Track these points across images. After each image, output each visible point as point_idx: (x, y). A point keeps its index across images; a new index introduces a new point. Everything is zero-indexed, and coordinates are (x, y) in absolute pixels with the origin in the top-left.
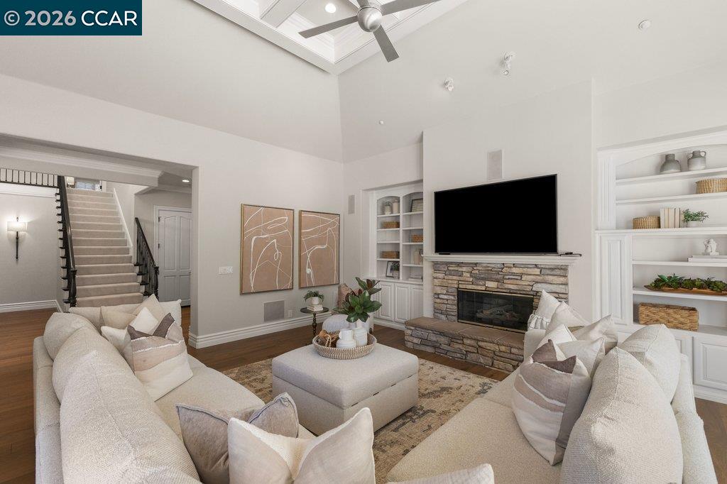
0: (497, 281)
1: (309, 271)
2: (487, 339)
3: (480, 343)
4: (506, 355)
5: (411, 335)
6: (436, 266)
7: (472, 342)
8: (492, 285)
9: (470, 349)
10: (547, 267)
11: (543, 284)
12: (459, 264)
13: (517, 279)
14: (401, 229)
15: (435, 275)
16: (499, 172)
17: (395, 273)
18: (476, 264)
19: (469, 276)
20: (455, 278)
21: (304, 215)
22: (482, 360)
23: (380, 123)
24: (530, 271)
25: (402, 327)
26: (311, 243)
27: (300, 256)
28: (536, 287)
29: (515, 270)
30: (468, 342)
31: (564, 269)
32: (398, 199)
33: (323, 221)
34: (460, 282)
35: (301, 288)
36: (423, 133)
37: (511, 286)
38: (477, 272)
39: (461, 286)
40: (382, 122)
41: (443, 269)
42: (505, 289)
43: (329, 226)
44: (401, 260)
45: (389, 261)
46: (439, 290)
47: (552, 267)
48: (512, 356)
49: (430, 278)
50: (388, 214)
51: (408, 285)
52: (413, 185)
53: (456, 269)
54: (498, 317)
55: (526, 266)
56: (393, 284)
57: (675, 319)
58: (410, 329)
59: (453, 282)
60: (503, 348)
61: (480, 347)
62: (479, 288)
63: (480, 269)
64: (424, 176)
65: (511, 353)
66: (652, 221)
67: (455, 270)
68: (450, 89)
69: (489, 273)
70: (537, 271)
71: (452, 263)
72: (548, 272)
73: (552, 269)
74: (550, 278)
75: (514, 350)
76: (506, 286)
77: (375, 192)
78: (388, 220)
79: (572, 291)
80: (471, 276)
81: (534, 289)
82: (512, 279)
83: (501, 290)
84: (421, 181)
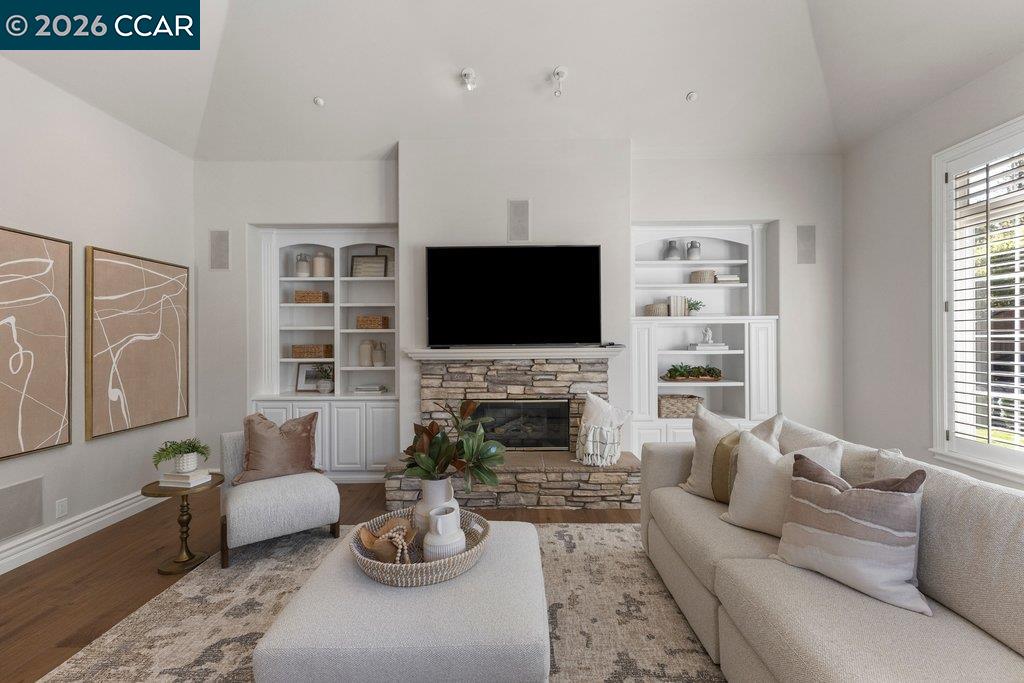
0: (524, 384)
1: (114, 394)
2: (531, 469)
3: (520, 477)
4: (557, 485)
5: (400, 489)
6: (425, 368)
7: (509, 478)
8: (516, 390)
9: (506, 488)
10: (587, 361)
11: (582, 384)
12: (467, 363)
13: (551, 380)
14: (338, 303)
15: (425, 382)
16: (524, 232)
17: (325, 385)
18: (493, 362)
19: (482, 380)
20: (460, 384)
21: (99, 259)
22: (522, 501)
23: (316, 102)
24: (567, 368)
25: (378, 478)
26: (120, 329)
27: (89, 361)
28: (576, 388)
29: (548, 368)
30: (501, 478)
31: (604, 362)
32: (328, 254)
33: (151, 280)
34: (468, 390)
35: (91, 437)
36: (398, 143)
37: (542, 389)
38: (495, 373)
39: (469, 396)
40: (321, 102)
41: (438, 372)
42: (536, 394)
43: (165, 290)
44: (337, 359)
45: (300, 364)
46: (430, 406)
47: (594, 361)
48: (565, 484)
49: (414, 388)
50: (304, 276)
51: (360, 403)
52: (365, 231)
53: (461, 370)
54: (516, 433)
55: (562, 362)
56: (327, 404)
57: (688, 408)
58: (397, 479)
59: (456, 392)
60: (552, 476)
61: (519, 482)
62: (498, 396)
63: (500, 368)
64: (400, 219)
65: (563, 480)
66: (663, 308)
67: (460, 373)
68: (469, 87)
69: (514, 374)
70: (575, 367)
71: (454, 362)
72: (589, 368)
73: (593, 364)
74: (590, 375)
75: (567, 476)
76: (537, 390)
77: (275, 231)
78: (303, 288)
79: (612, 389)
80: (485, 380)
81: (571, 391)
82: (543, 380)
83: (531, 397)
84: (395, 226)
